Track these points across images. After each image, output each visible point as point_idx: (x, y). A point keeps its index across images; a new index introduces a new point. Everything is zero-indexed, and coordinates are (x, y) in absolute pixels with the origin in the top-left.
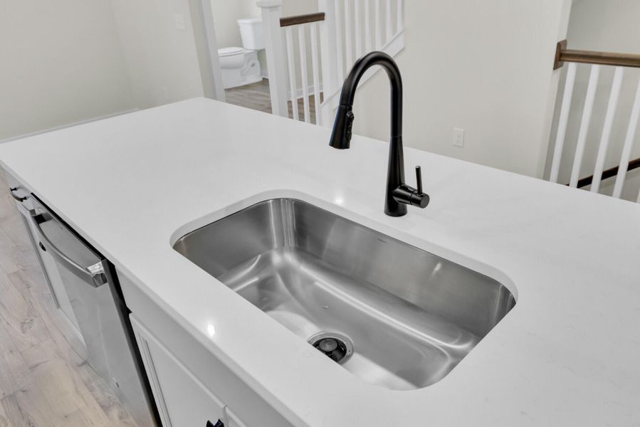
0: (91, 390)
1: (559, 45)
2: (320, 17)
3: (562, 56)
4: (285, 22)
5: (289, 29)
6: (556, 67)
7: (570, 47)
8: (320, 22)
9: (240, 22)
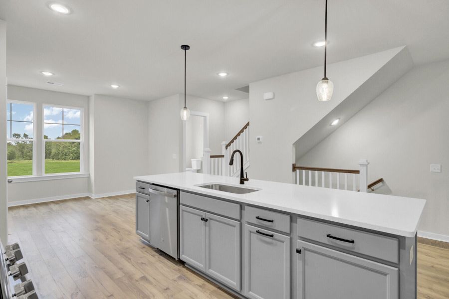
0: (148, 253)
1: (293, 165)
2: (223, 156)
3: (295, 168)
4: (211, 157)
5: (213, 159)
6: (293, 171)
7: (297, 166)
8: (223, 158)
9: (192, 160)
